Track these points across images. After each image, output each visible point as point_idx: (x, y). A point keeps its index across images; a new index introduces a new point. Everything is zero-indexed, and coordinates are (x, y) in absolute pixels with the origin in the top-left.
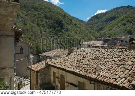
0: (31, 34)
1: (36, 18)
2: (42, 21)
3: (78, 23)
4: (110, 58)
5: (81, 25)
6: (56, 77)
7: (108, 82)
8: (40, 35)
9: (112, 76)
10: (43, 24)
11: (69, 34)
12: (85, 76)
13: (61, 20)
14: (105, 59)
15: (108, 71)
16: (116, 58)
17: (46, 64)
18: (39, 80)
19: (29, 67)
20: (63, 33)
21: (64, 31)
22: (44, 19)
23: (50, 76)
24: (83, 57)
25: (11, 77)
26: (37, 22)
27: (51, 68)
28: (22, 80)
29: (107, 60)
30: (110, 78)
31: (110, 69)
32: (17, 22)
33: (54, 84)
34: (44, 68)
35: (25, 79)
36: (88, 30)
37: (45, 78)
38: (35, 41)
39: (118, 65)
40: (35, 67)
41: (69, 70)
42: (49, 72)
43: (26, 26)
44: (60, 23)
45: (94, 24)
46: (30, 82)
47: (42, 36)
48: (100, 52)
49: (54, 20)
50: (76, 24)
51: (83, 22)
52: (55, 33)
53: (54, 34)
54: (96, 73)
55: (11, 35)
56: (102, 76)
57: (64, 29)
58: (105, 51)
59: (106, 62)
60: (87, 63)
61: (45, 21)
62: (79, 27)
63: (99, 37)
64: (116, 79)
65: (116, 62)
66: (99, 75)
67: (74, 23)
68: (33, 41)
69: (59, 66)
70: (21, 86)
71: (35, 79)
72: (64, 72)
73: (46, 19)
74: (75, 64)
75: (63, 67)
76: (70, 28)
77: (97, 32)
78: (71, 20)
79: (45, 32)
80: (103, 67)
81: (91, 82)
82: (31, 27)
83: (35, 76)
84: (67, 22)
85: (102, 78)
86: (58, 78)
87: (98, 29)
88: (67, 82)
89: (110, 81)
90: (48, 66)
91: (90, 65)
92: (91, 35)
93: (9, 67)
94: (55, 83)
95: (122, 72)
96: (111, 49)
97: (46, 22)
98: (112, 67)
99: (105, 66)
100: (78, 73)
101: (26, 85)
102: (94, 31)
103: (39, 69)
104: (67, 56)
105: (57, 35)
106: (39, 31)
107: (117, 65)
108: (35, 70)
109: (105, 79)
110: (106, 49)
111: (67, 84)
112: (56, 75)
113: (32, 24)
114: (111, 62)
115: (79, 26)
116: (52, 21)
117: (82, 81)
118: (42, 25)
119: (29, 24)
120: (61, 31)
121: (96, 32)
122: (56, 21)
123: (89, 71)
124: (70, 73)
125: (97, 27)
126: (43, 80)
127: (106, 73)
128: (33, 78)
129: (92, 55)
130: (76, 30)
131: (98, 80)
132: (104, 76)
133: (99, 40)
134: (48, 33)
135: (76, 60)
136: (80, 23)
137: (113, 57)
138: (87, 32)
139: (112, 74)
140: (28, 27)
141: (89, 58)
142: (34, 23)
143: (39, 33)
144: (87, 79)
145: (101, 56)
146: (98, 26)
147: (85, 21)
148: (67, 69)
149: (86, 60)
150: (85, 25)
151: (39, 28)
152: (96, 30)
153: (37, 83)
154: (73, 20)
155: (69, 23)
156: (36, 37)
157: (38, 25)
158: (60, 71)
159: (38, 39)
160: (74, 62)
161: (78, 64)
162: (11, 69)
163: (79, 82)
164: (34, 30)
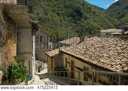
0: (51, 23)
1: (56, 8)
2: (62, 11)
3: (97, 11)
4: (114, 47)
5: (100, 13)
6: (68, 63)
7: (105, 68)
8: (60, 24)
9: (111, 63)
10: (63, 14)
11: (87, 22)
12: (88, 62)
13: (80, 9)
14: (109, 47)
15: (109, 58)
16: (119, 47)
17: (59, 50)
18: (53, 64)
19: (46, 53)
20: (82, 22)
21: (83, 19)
22: (64, 9)
23: (63, 61)
24: (91, 45)
25: (30, 61)
26: (57, 12)
27: (64, 54)
28: (41, 64)
29: (110, 48)
30: (108, 65)
31: (111, 56)
32: (39, 12)
33: (66, 69)
34: (58, 54)
35: (44, 63)
36: (107, 18)
37: (59, 62)
38: (55, 30)
39: (119, 53)
40: (51, 53)
41: (77, 56)
42: (62, 58)
43: (47, 16)
44: (79, 11)
45: (114, 11)
46: (47, 67)
47: (62, 25)
48: (107, 41)
49: (73, 9)
50: (95, 13)
51: (102, 9)
52: (74, 21)
53: (74, 23)
54: (97, 60)
55: (29, 26)
56: (102, 62)
57: (82, 18)
58: (112, 40)
59: (109, 50)
60: (93, 51)
61: (64, 10)
62: (98, 16)
63: (119, 25)
64: (112, 65)
65: (117, 50)
66: (100, 61)
67: (93, 11)
68: (54, 30)
69: (70, 53)
70: (41, 69)
71: (51, 63)
72: (74, 58)
73: (66, 8)
74: (83, 52)
75: (73, 54)
76: (89, 17)
77: (118, 20)
78: (90, 8)
79: (64, 20)
80: (105, 55)
81: (93, 67)
82: (51, 17)
83: (51, 61)
84: (86, 11)
85: (101, 64)
86: (69, 63)
87: (119, 16)
88: (76, 67)
89: (107, 67)
90: (61, 53)
91: (95, 53)
92: (110, 23)
93: (28, 52)
94: (67, 67)
95: (120, 59)
96: (118, 38)
97: (66, 11)
98: (113, 55)
99: (107, 54)
100: (83, 59)
101: (45, 68)
102: (114, 19)
103: (53, 55)
104: (78, 44)
105: (76, 23)
106: (59, 20)
107: (117, 54)
108: (51, 55)
109: (103, 65)
110: (113, 38)
111: (76, 69)
112: (68, 61)
113: (52, 13)
114: (114, 50)
115: (98, 14)
116: (71, 10)
117: (87, 67)
118: (61, 14)
119: (50, 14)
120: (80, 20)
121: (116, 20)
122: (75, 10)
123: (93, 58)
124: (77, 59)
125: (118, 15)
126: (57, 64)
127: (106, 60)
128: (49, 63)
129: (99, 44)
130: (95, 18)
131: (97, 65)
132: (103, 63)
133: (119, 28)
134: (67, 22)
135: (85, 48)
136: (99, 11)
137: (117, 46)
138: (107, 20)
139: (111, 61)
140: (49, 16)
141: (96, 46)
142: (54, 13)
143: (59, 22)
144: (89, 64)
145: (106, 45)
146: (118, 13)
147: (104, 9)
148: (76, 56)
149: (93, 48)
150: (105, 13)
151: (59, 17)
152: (116, 18)
153: (52, 67)
154: (92, 9)
155: (87, 11)
156: (56, 26)
157: (58, 14)
158: (71, 57)
159: (59, 28)
160: (82, 50)
161: (85, 51)
162: (30, 54)
163: (85, 67)
164: (55, 19)
